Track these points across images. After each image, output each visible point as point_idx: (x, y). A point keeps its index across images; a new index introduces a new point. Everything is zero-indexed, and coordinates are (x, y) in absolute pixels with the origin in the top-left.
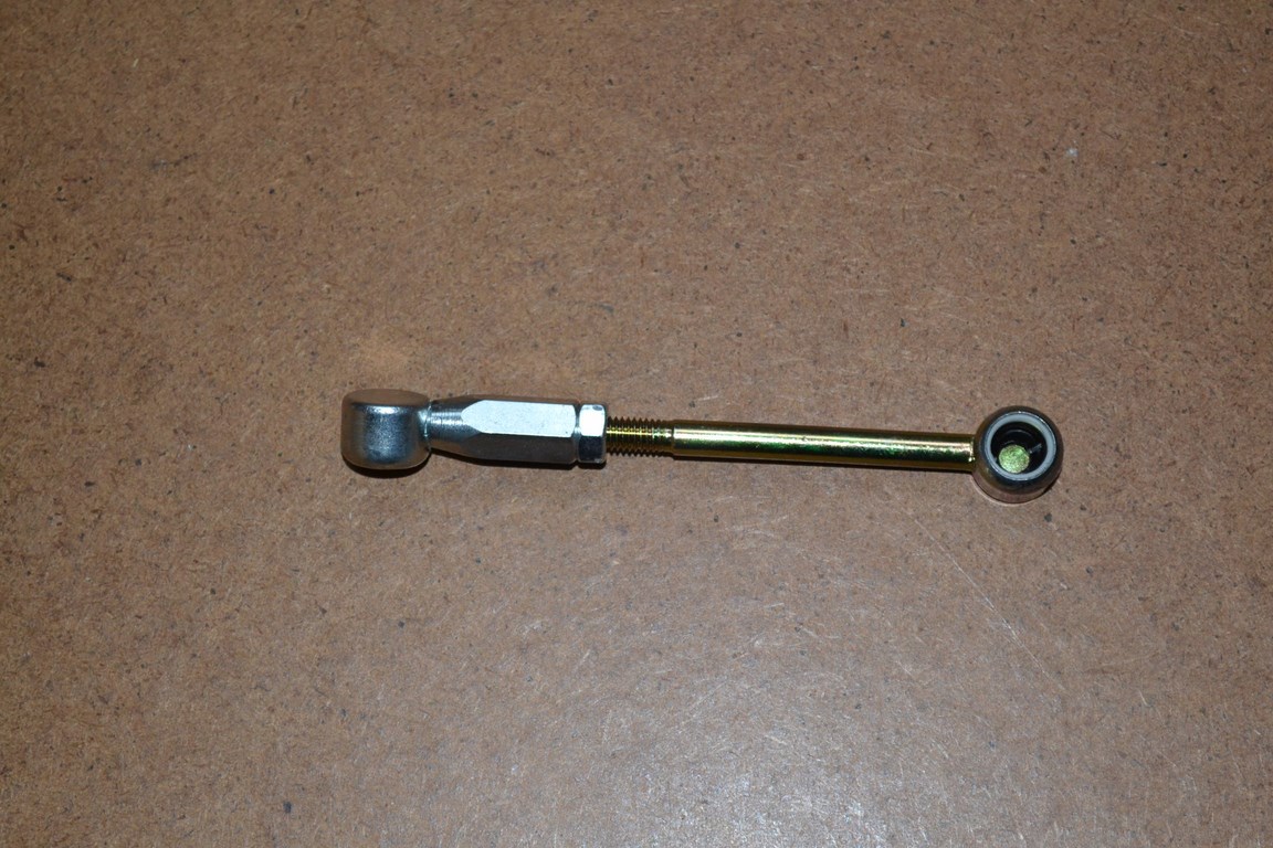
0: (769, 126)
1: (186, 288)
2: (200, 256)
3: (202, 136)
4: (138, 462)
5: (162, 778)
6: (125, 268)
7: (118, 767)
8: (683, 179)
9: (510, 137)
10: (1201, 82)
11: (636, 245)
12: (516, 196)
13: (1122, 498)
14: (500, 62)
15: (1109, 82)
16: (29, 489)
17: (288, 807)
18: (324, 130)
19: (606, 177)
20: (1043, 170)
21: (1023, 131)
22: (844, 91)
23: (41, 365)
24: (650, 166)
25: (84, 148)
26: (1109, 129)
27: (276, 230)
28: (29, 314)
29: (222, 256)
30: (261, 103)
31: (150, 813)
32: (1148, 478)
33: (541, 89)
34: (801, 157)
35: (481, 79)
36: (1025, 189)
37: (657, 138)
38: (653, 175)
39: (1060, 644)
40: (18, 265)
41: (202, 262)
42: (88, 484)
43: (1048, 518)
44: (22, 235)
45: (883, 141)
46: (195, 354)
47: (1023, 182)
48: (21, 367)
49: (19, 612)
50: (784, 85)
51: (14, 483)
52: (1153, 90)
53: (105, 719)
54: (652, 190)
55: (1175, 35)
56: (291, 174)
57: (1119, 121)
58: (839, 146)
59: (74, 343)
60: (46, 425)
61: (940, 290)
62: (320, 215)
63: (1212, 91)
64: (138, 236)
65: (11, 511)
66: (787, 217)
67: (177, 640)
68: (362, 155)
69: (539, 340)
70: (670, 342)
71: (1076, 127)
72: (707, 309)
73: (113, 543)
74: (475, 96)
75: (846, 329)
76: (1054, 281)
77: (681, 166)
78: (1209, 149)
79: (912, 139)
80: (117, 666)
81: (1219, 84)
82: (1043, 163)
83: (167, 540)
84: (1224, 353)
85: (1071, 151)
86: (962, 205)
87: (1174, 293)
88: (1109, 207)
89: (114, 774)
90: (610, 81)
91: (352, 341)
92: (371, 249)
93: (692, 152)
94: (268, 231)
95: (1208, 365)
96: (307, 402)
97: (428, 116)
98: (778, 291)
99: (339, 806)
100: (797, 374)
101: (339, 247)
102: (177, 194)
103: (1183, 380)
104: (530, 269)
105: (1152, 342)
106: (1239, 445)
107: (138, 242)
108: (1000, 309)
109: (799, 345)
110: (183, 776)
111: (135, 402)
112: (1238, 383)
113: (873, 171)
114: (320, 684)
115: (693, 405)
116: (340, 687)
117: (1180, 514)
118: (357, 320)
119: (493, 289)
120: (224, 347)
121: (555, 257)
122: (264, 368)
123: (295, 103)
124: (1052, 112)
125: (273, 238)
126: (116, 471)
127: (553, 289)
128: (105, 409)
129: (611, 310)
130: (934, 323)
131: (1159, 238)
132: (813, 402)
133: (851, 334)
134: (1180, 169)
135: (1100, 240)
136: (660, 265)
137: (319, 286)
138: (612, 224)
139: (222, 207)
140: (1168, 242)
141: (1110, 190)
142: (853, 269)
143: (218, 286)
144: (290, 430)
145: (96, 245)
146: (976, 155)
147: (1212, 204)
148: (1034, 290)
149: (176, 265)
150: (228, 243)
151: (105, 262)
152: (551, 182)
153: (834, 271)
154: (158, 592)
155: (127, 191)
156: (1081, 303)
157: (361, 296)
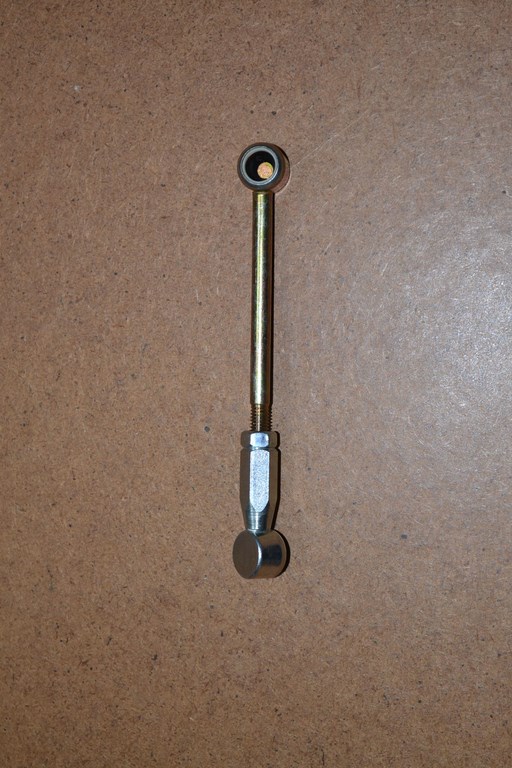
0: (51, 253)
1: (119, 576)
2: (102, 567)
3: (38, 562)
4: (212, 607)
5: (383, 604)
6: (106, 607)
7: (375, 628)
8: (77, 301)
9: (49, 394)
10: (43, 15)
11: (112, 329)
12: (81, 393)
13: (266, 72)
14: (8, 398)
15: (40, 66)
16: (223, 667)
17: (404, 537)
18: (39, 495)
19: (74, 343)
20: (85, 105)
21: (63, 114)
22: (36, 211)
23: (156, 657)
24: (70, 319)
25: (40, 626)
26: (65, 67)
27: (91, 525)
28: (128, 662)
29: (103, 555)
30: (22, 529)
31: (402, 613)
32: (256, 58)
33: (24, 376)
34: (70, 236)
35: (16, 408)
36: (95, 115)
37: (55, 314)
38: (74, 318)
39: (343, 111)
40: (102, 666)
41: (106, 566)
42: (222, 635)
43: (274, 113)
44: (85, 663)
45: (64, 191)
46: (155, 573)
47: (91, 116)
48: (156, 668)
49: (289, 677)
50: (30, 243)
51: (219, 675)
52: (46, 42)
53: (349, 633)
54: (83, 319)
55: (16, 28)
56: (61, 515)
57: (61, 62)
58: (65, 215)
59: (145, 638)
60: (189, 656)
61: (147, 164)
62: (84, 500)
63: (48, 10)
64: (90, 600)
65: (234, 677)
66: (102, 246)
67: (310, 591)
68: (53, 475)
69: (160, 385)
70: (165, 314)
71: (63, 85)
72: (149, 292)
73: (255, 623)
74: (25, 412)
75: (164, 217)
76: (145, 102)
77: (71, 302)
78: (80, 14)
79: (64, 175)
80: (322, 625)
81: (44, 6)
82: (82, 104)
83: (255, 594)
84: (191, 12)
85: (76, 88)
86: (101, 150)
87: (157, 37)
88: (108, 70)
89: (380, 630)
90: (22, 338)
91: (154, 486)
92: (105, 474)
93: (64, 296)
94: (92, 529)
95: (197, 21)
96: (185, 513)
97: (35, 439)
98: (142, 253)
99: (405, 509)
100: (187, 246)
101: (102, 491)
102: (68, 577)
103: (204, 35)
104: (121, 388)
105: (183, 51)
106: (241, 7)
107: (93, 600)
108: (160, 132)
109: (172, 244)
110: (383, 593)
111: (179, 607)
112: (208, 5)
113: (80, 197)
114: (338, 515)
115: (200, 304)
116: (342, 504)
117: (277, 41)
118: (142, 483)
119: (130, 409)
120: (153, 557)
121: (115, 373)
122: (165, 536)
123: (23, 510)
124: (54, 98)
125: (95, 527)
126: (216, 619)
127: (133, 375)
128: (182, 623)
129: (146, 345)
130: (164, 169)
131: (126, 44)
132: (203, 238)
133: (168, 215)
134: (90, 30)
135: (125, 75)
136: (124, 317)
137: (123, 503)
138: (100, 342)
139: (77, 553)
140: (129, 39)
141: (98, 69)
142: (132, 212)
143: (119, 558)
144: (200, 524)
145: (93, 623)
146: (74, 141)
147: (109, 14)
148: (150, 113)
149: (106, 580)
150: (96, 551)
151: (102, 619)
152: (75, 373)
153: (133, 222)
154: (283, 600)
155: (65, 605)
156: (158, 88)
157: (130, 481)
